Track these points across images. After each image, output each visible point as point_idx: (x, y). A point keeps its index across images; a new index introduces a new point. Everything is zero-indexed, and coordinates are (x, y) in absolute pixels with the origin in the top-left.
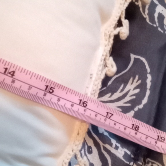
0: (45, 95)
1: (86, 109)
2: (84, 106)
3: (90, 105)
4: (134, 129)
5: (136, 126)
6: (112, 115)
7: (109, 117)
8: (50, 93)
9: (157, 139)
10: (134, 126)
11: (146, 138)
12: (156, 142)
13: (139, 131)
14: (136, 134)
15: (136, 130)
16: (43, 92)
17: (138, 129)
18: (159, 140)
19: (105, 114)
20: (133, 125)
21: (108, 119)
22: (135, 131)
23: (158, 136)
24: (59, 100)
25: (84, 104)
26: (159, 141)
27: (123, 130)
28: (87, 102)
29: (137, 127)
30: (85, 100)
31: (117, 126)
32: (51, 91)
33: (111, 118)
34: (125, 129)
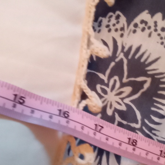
0: (14, 106)
1: (68, 120)
2: (66, 117)
3: (72, 116)
4: (132, 144)
5: (133, 140)
6: (102, 127)
7: (98, 131)
8: (21, 103)
9: (159, 155)
10: (131, 141)
11: (147, 155)
12: (158, 159)
13: (137, 146)
14: (134, 150)
15: (134, 145)
16: (12, 103)
17: (136, 144)
18: (162, 155)
19: (94, 127)
20: (129, 139)
21: (97, 133)
22: (133, 147)
23: (161, 151)
24: (33, 112)
25: (65, 115)
26: (163, 157)
27: (118, 146)
28: (68, 112)
29: (135, 141)
30: (66, 110)
31: (110, 142)
32: (21, 101)
33: (102, 132)
34: (120, 144)
